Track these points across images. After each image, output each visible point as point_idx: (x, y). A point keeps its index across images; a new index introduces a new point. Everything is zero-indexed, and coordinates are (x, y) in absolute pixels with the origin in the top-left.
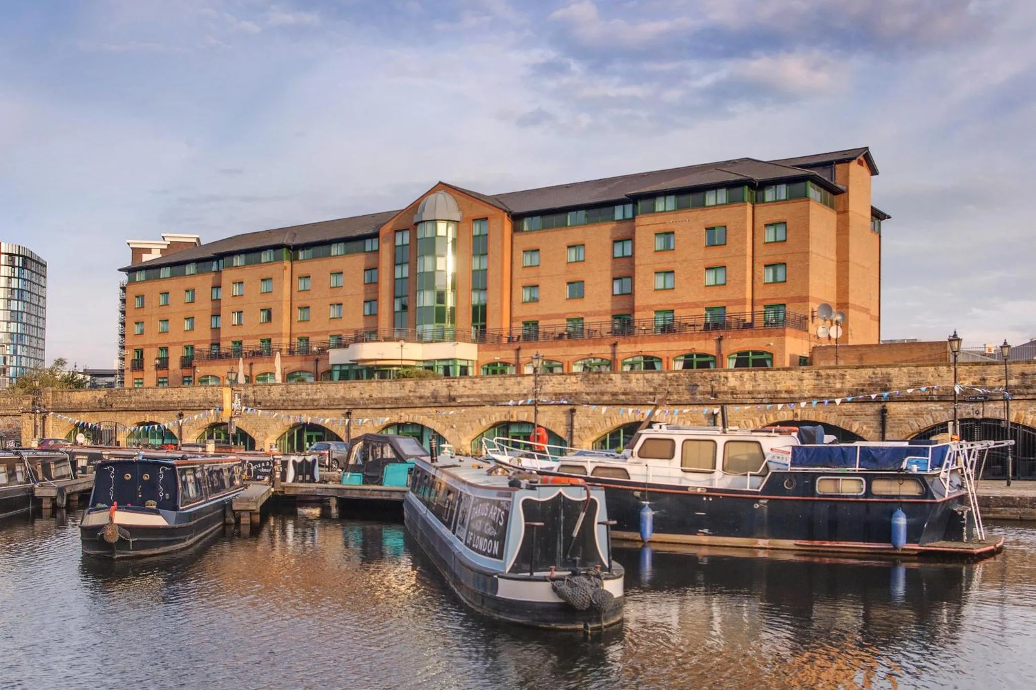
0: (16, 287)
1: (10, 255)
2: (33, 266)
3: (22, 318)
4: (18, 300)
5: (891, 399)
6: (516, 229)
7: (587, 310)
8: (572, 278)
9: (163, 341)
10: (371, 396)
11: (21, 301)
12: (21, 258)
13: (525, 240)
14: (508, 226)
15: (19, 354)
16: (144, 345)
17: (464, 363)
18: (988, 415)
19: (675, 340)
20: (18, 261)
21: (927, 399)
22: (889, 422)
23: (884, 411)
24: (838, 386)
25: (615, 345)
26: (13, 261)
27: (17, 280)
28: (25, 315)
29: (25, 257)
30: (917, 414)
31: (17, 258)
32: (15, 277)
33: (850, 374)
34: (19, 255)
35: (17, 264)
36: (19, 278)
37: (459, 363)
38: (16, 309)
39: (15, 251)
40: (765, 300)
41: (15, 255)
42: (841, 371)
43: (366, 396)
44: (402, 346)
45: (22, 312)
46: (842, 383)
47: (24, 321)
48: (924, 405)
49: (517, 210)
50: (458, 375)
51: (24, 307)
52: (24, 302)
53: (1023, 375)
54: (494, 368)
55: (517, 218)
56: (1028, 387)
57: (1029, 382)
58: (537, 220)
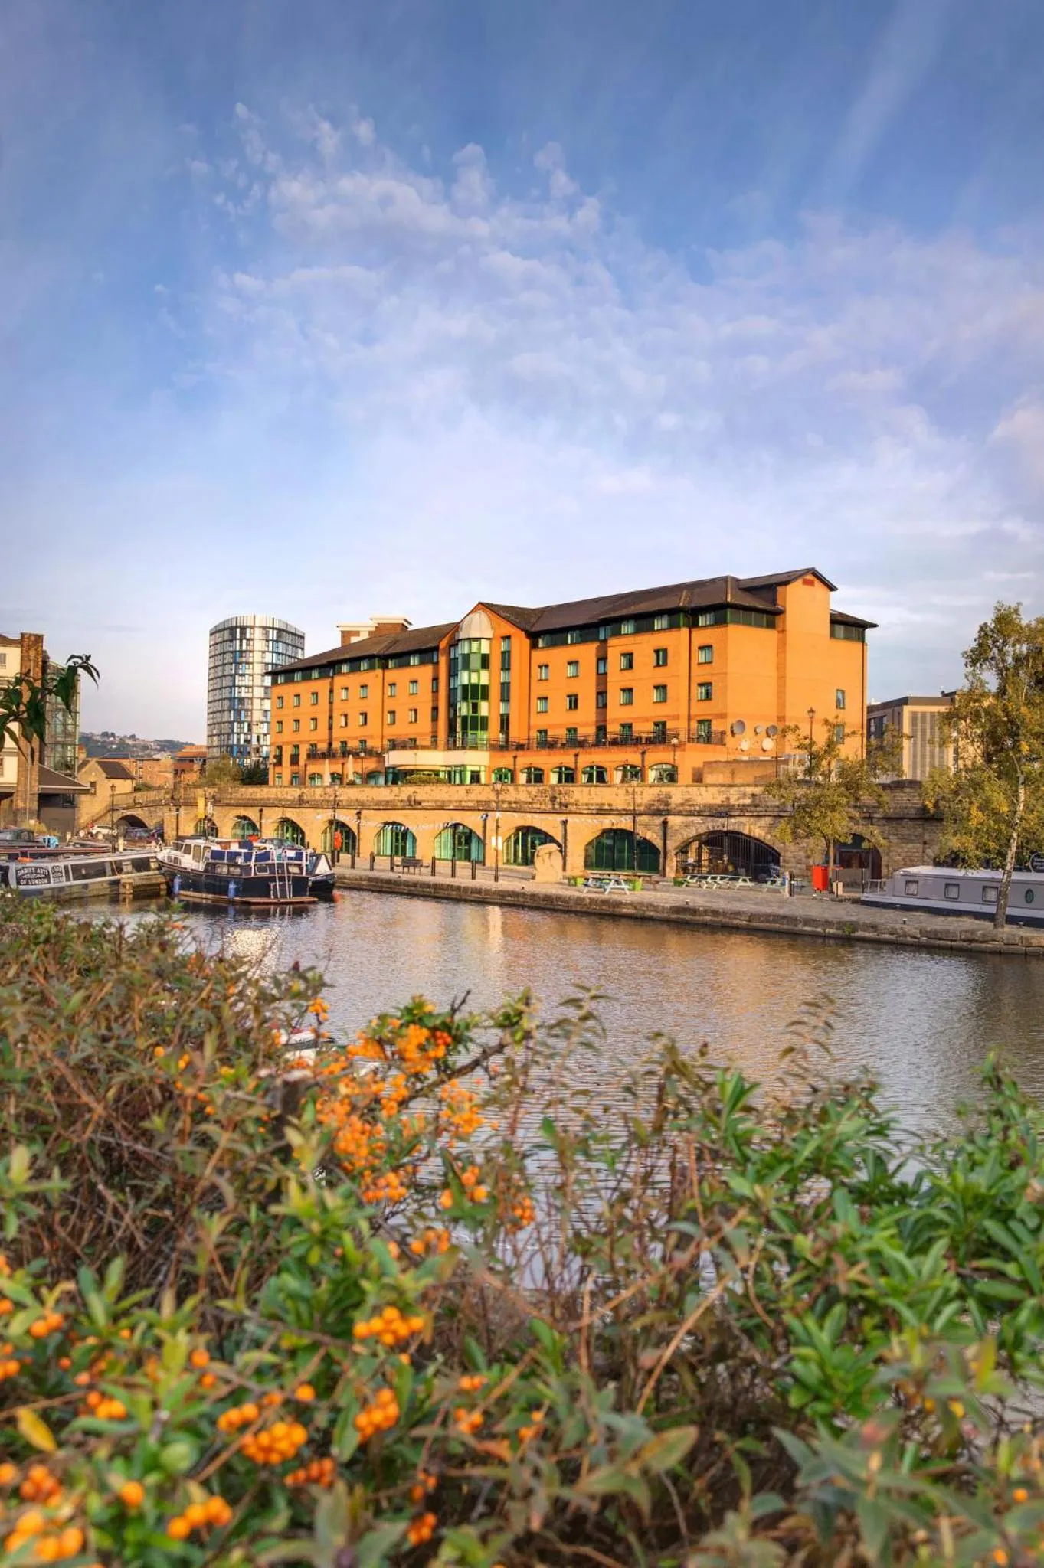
0: (271, 660)
1: (264, 628)
2: (290, 639)
5: (669, 813)
6: (534, 646)
7: (579, 722)
9: (296, 738)
10: (373, 798)
12: (276, 631)
13: (540, 656)
14: (527, 642)
17: (476, 769)
18: (731, 828)
20: (273, 635)
21: (690, 814)
22: (669, 832)
23: (665, 823)
26: (267, 634)
27: (271, 653)
29: (280, 630)
30: (687, 826)
31: (272, 631)
32: (269, 651)
34: (274, 628)
35: (271, 637)
37: (469, 768)
39: (270, 624)
40: (698, 716)
41: (270, 628)
48: (691, 819)
49: (537, 627)
50: (468, 781)
53: (753, 795)
55: (533, 637)
56: (756, 806)
58: (547, 637)
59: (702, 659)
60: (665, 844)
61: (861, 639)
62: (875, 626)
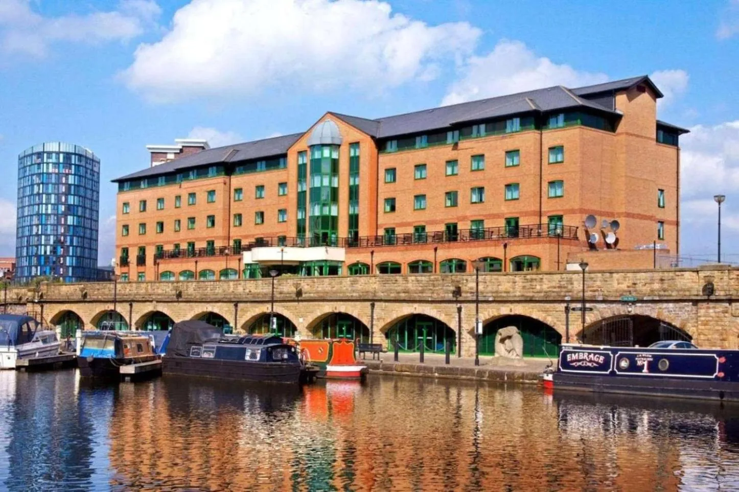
0: (73, 183)
1: (68, 154)
2: (88, 164)
3: (77, 211)
4: (74, 195)
6: (382, 151)
7: (428, 219)
8: (418, 193)
9: (142, 241)
10: (250, 291)
11: (77, 195)
12: (77, 157)
13: (387, 160)
15: (74, 244)
16: (129, 245)
18: (638, 312)
19: (475, 247)
20: (74, 159)
24: (538, 287)
25: (436, 249)
26: (70, 159)
27: (73, 176)
28: (80, 209)
29: (80, 156)
31: (73, 157)
32: (71, 174)
33: (546, 279)
34: (75, 154)
35: (73, 162)
36: (75, 175)
38: (72, 203)
39: (72, 151)
40: (549, 212)
41: (72, 154)
42: (541, 276)
43: (247, 291)
44: (282, 250)
45: (78, 206)
46: (541, 285)
47: (80, 214)
49: (381, 134)
51: (79, 201)
52: (80, 196)
53: (662, 280)
54: (357, 268)
55: (381, 144)
57: (665, 286)
59: (552, 160)
60: (567, 329)
61: (675, 143)
62: (687, 131)
